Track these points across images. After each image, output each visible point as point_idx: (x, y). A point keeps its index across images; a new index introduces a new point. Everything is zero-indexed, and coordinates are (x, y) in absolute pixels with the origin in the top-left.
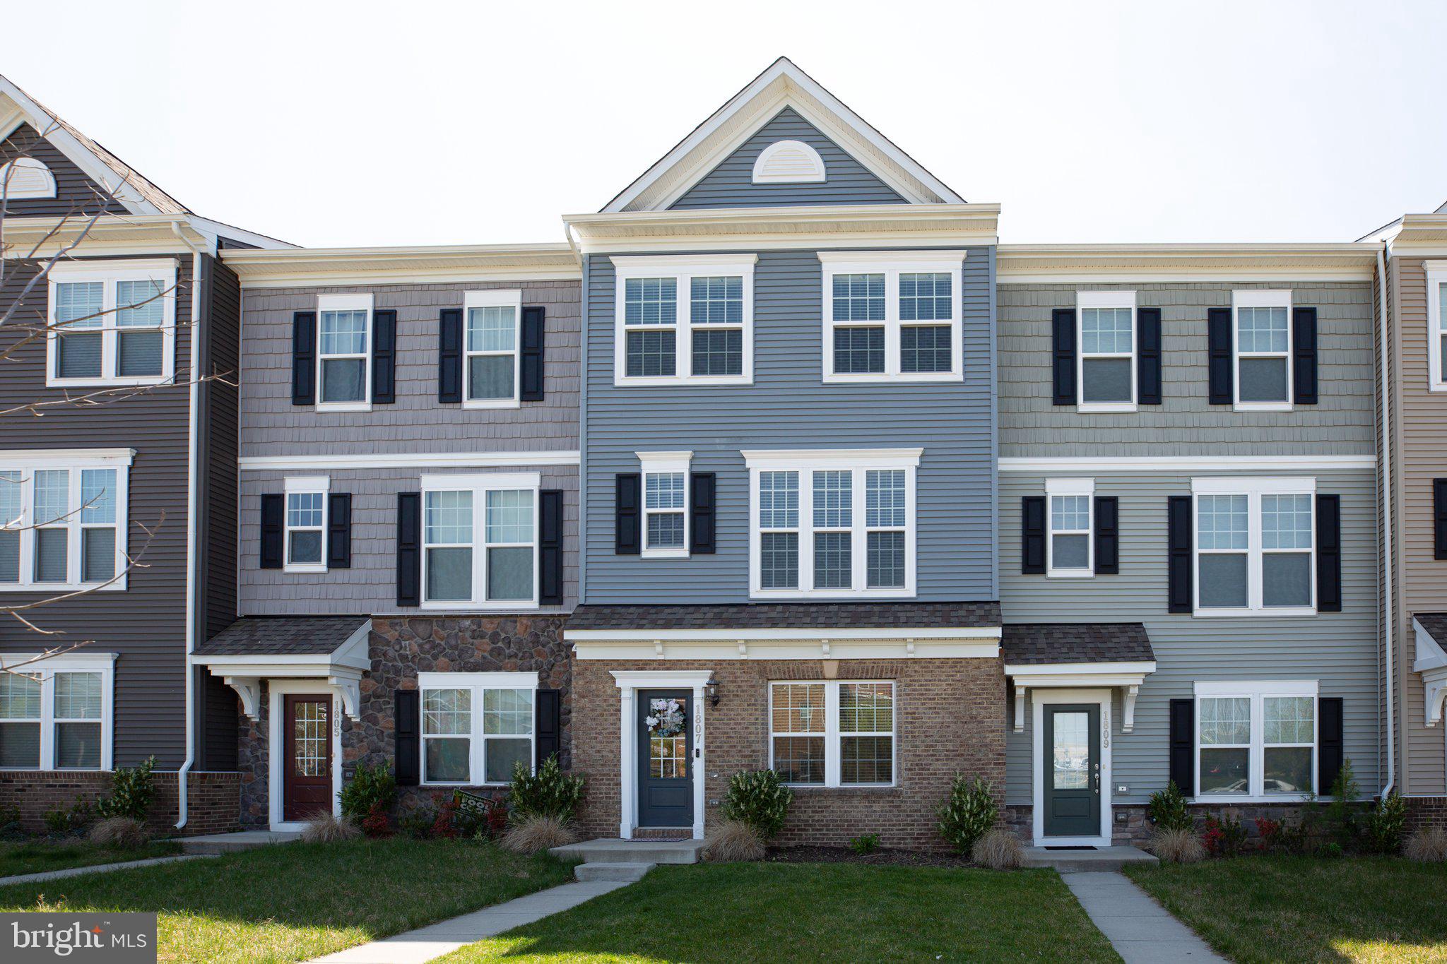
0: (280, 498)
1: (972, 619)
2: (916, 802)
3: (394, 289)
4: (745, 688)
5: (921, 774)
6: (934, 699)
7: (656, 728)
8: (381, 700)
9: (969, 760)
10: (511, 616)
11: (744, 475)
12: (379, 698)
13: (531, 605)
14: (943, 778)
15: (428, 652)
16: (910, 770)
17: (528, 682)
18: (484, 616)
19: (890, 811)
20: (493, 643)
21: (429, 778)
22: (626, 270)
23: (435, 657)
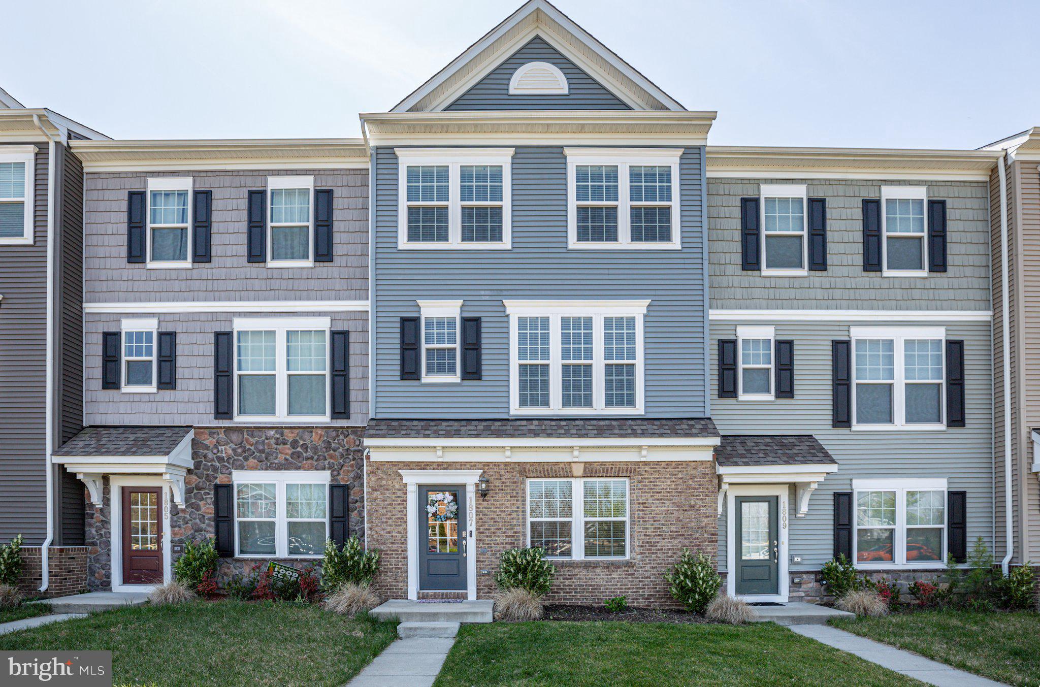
0: (118, 335)
1: (694, 431)
2: (646, 571)
3: (209, 174)
4: (508, 484)
5: (650, 550)
6: (661, 492)
7: (435, 515)
8: (203, 492)
9: (689, 539)
10: (309, 427)
11: (505, 319)
12: (200, 489)
13: (325, 419)
14: (667, 553)
15: (240, 455)
16: (642, 546)
17: (323, 478)
18: (286, 428)
19: (626, 578)
20: (294, 448)
21: (242, 552)
22: (407, 160)
23: (246, 459)
